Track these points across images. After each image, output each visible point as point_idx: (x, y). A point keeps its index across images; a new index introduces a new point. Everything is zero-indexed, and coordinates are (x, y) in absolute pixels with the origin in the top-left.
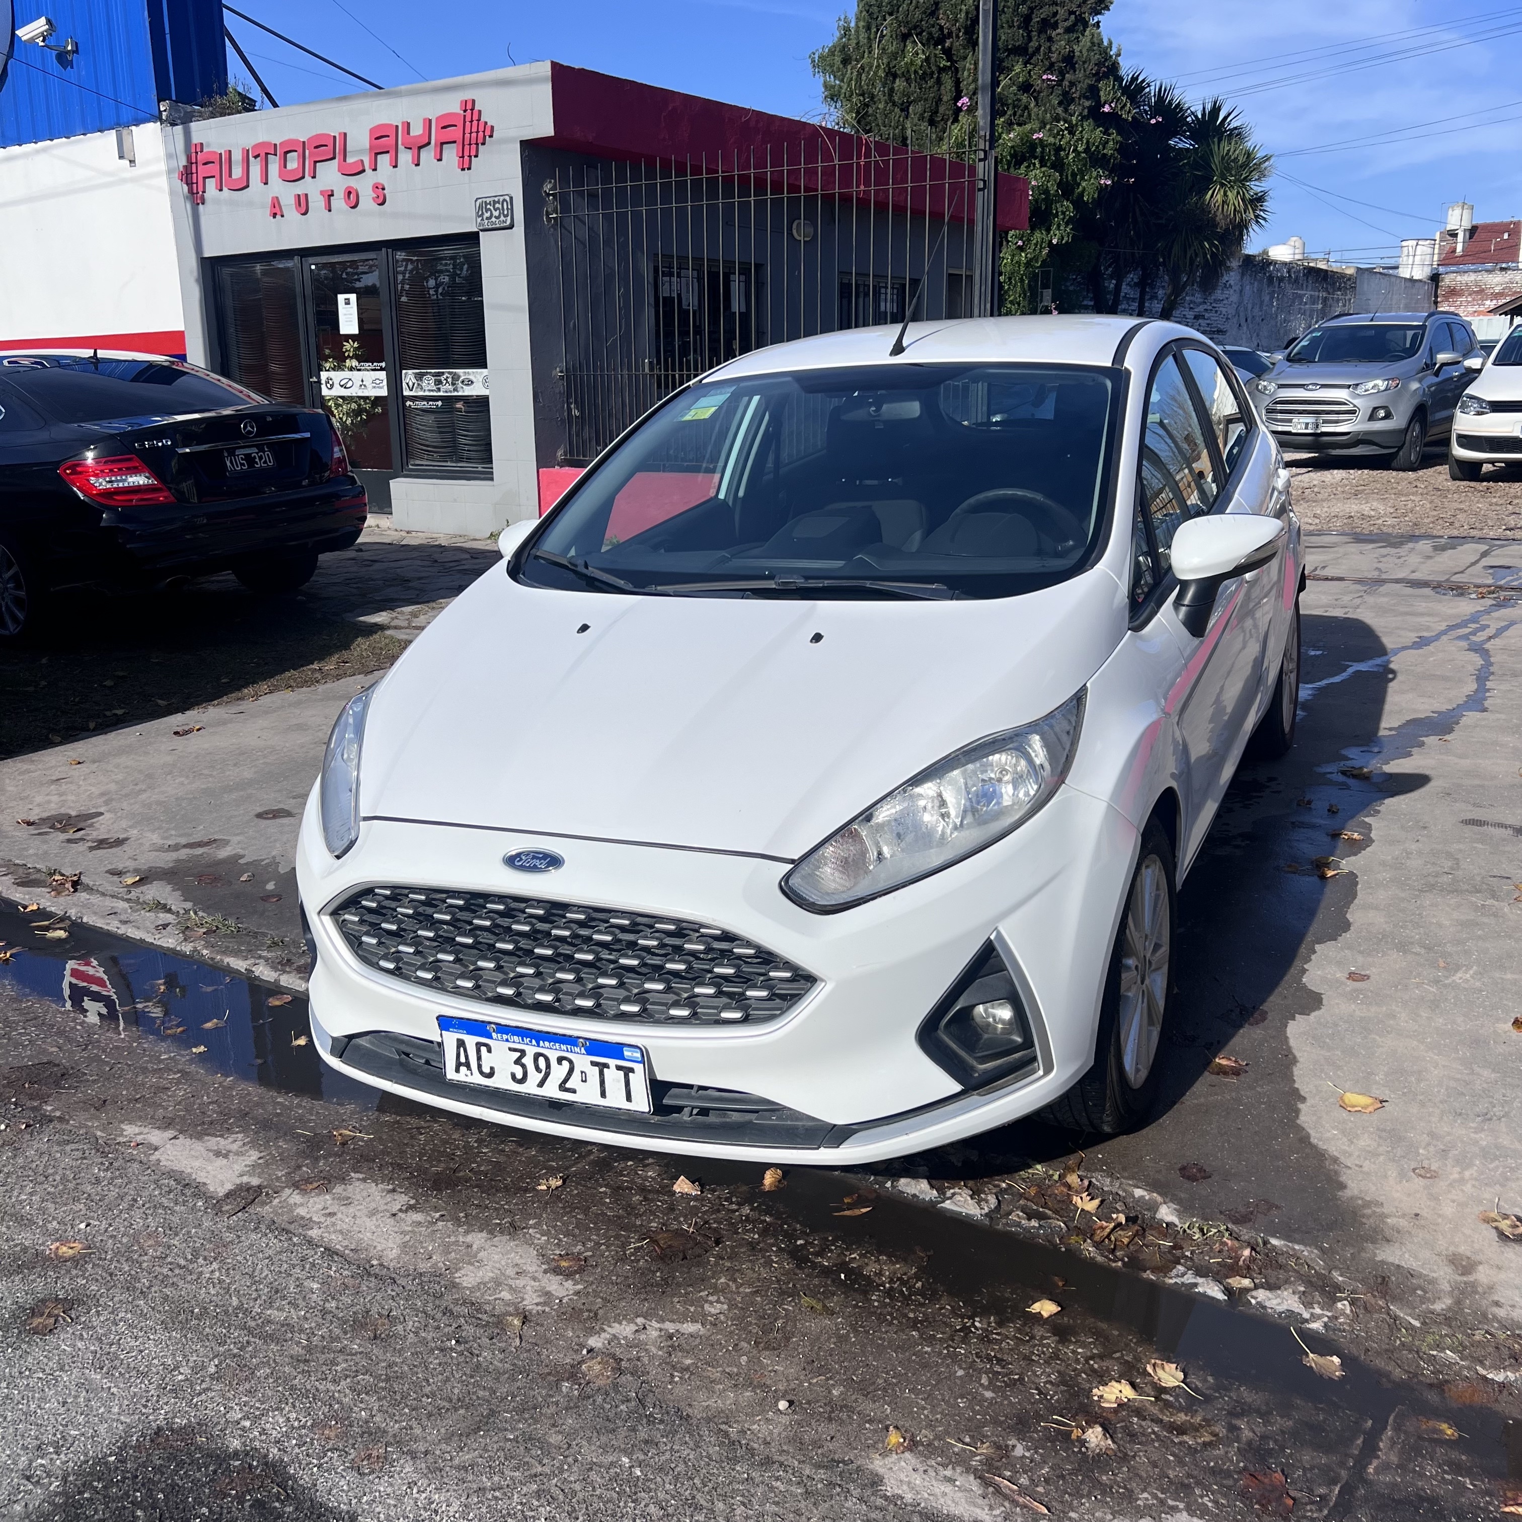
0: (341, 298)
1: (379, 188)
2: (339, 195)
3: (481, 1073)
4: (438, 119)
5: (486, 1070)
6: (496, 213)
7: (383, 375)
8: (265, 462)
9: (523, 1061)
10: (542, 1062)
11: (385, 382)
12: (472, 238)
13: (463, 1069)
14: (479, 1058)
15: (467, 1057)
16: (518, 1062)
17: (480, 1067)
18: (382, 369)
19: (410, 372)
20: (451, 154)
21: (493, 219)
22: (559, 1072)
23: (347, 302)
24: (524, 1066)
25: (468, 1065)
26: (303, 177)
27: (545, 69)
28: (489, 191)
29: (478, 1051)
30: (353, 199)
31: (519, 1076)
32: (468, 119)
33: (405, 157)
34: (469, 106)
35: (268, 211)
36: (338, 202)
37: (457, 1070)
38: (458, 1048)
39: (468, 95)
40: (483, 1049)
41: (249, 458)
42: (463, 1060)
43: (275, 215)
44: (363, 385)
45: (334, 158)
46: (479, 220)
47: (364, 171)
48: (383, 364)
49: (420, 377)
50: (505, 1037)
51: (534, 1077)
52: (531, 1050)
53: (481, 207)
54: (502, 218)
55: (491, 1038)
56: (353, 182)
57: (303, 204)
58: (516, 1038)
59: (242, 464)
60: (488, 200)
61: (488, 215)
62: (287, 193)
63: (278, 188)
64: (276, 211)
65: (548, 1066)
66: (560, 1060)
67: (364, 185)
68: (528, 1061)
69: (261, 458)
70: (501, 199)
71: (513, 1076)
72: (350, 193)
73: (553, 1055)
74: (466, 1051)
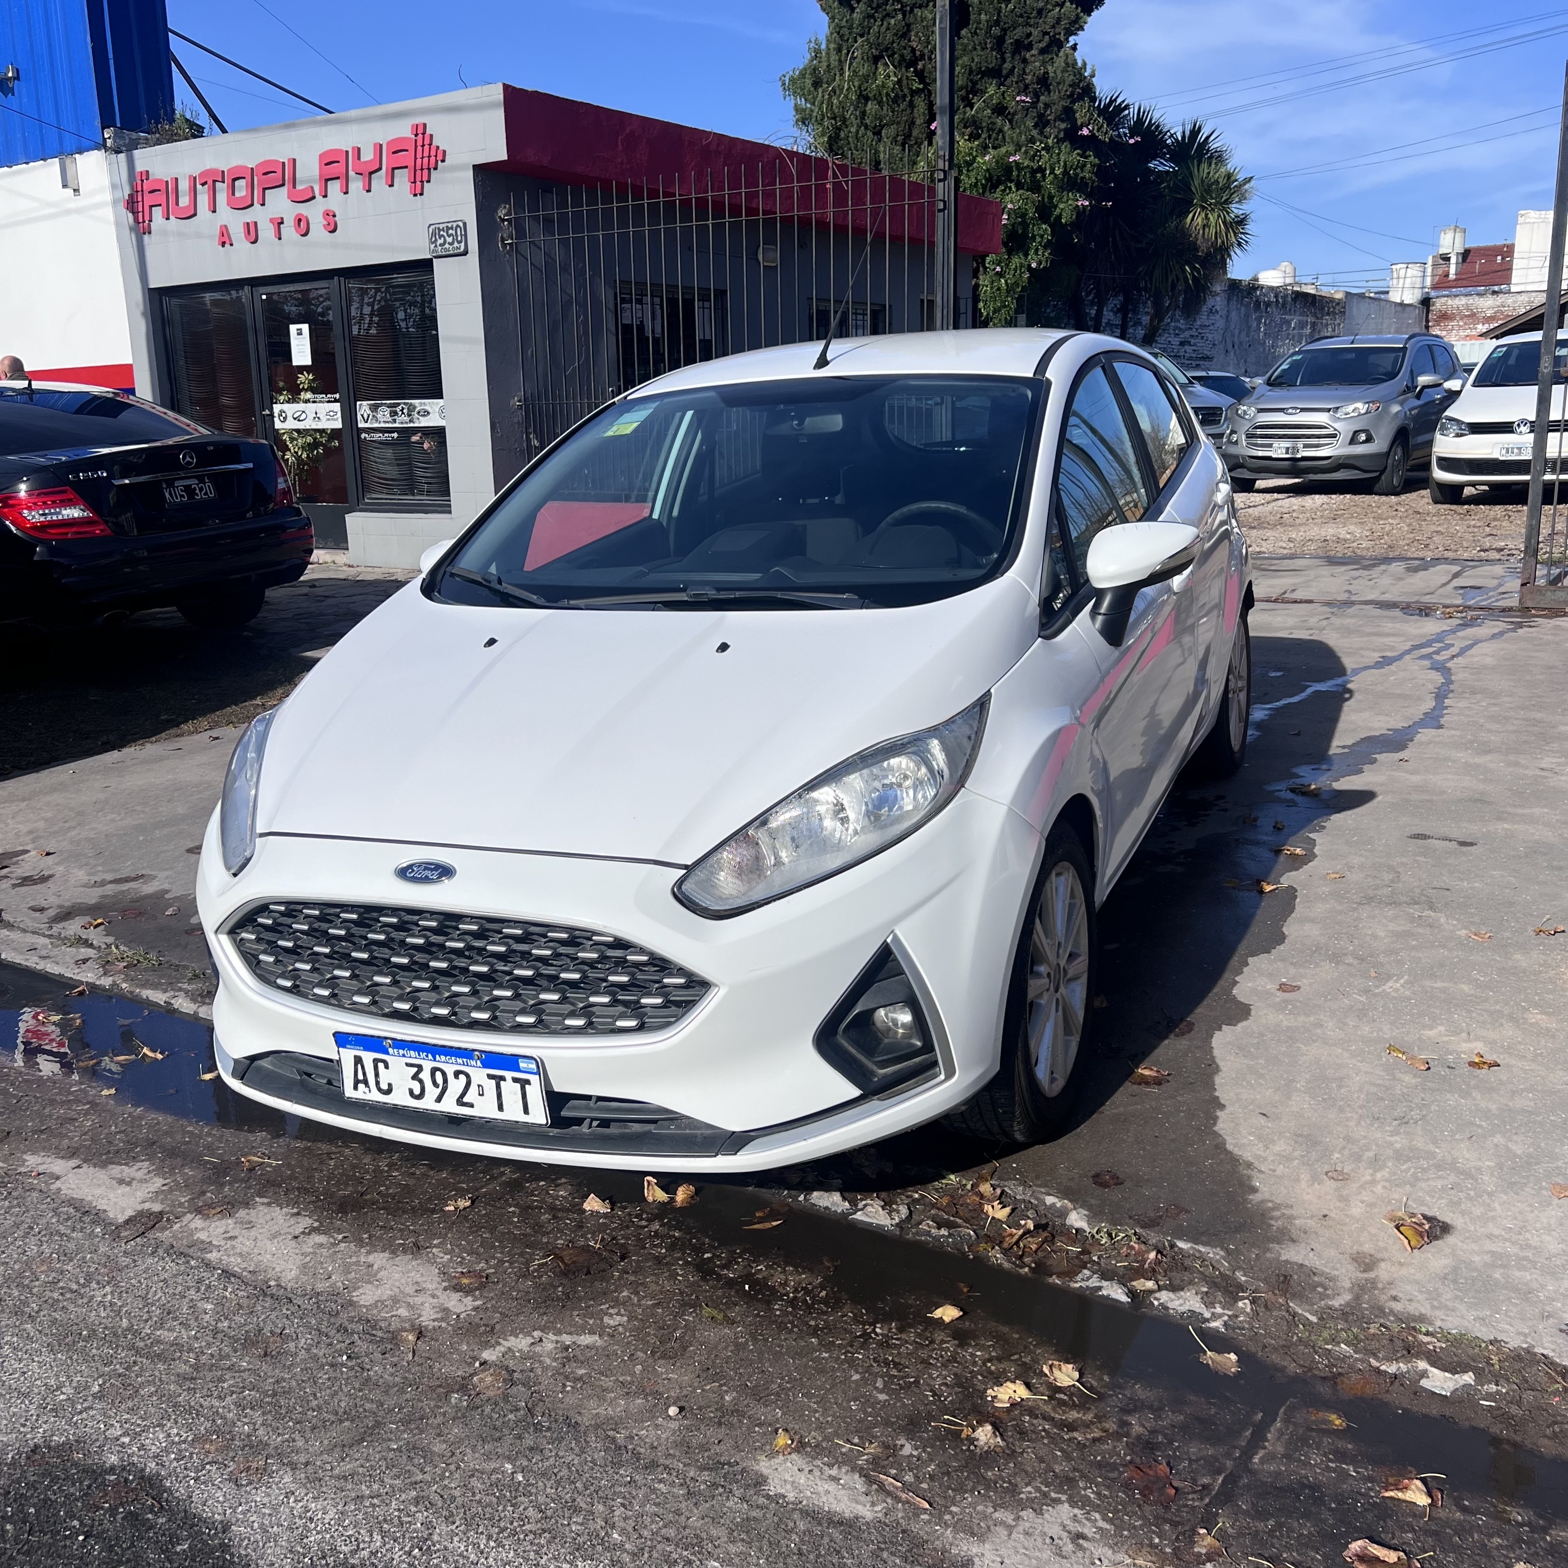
0: (293, 328)
1: (330, 215)
2: (289, 222)
3: (380, 1089)
4: (389, 143)
5: (384, 1086)
6: (449, 240)
7: (337, 407)
8: (206, 494)
9: (421, 1076)
10: (439, 1076)
11: (339, 414)
12: (425, 266)
13: (361, 1086)
14: (377, 1075)
15: (364, 1074)
16: (415, 1077)
17: (377, 1083)
18: (336, 401)
19: (365, 403)
20: (403, 178)
21: (447, 246)
22: (456, 1086)
23: (300, 333)
24: (421, 1082)
25: (365, 1082)
26: (252, 205)
27: (496, 93)
28: (442, 216)
29: (376, 1068)
30: (303, 226)
31: (417, 1091)
32: (420, 143)
33: (356, 185)
34: (420, 130)
35: (216, 241)
36: (289, 230)
37: (356, 1088)
38: (355, 1065)
39: (419, 120)
40: (381, 1065)
41: (189, 490)
42: (361, 1077)
43: (223, 244)
44: (317, 418)
45: (283, 185)
46: (432, 246)
47: (314, 198)
48: (337, 396)
49: (374, 408)
50: (401, 1052)
51: (432, 1092)
52: (428, 1065)
53: (434, 234)
54: (456, 244)
55: (388, 1053)
56: (303, 209)
57: (252, 232)
58: (412, 1053)
59: (182, 496)
60: (441, 226)
61: (441, 241)
62: (236, 221)
63: (227, 216)
64: (225, 239)
65: (445, 1081)
66: (457, 1074)
67: (314, 212)
68: (425, 1076)
69: (201, 489)
70: (455, 225)
71: (411, 1092)
72: (300, 220)
73: (450, 1070)
74: (363, 1067)
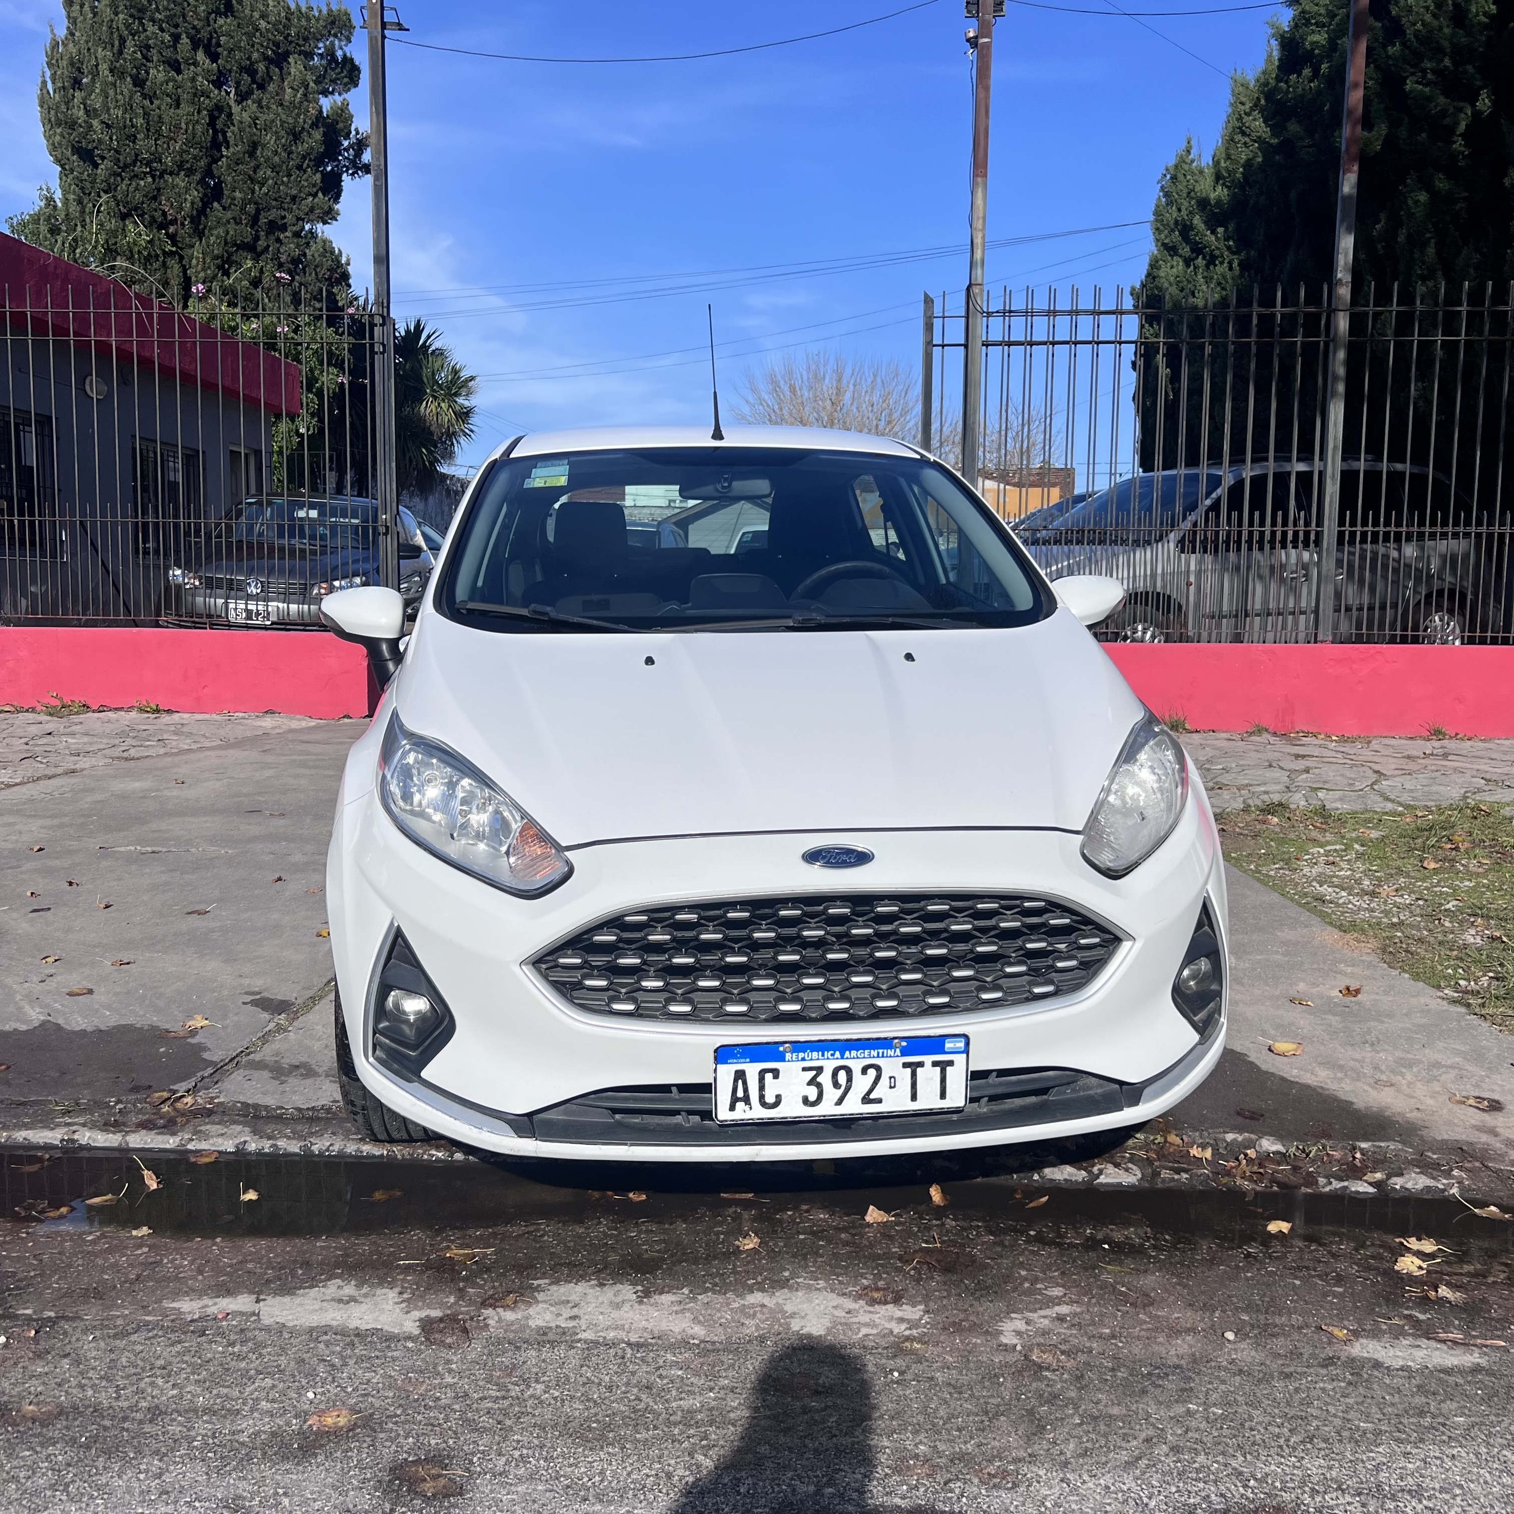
3: (763, 1104)
5: (770, 1099)
9: (819, 1079)
10: (842, 1077)
13: (740, 1105)
14: (762, 1088)
15: (746, 1090)
16: (812, 1082)
17: (762, 1097)
22: (862, 1083)
24: (819, 1086)
25: (746, 1099)
29: (762, 1079)
31: (813, 1097)
37: (732, 1108)
38: (736, 1081)
40: (769, 1077)
42: (740, 1094)
50: (801, 1055)
51: (831, 1094)
52: (829, 1065)
55: (782, 1060)
58: (815, 1054)
65: (850, 1080)
66: (864, 1071)
68: (825, 1079)
71: (806, 1101)
73: (856, 1066)
74: (745, 1083)
